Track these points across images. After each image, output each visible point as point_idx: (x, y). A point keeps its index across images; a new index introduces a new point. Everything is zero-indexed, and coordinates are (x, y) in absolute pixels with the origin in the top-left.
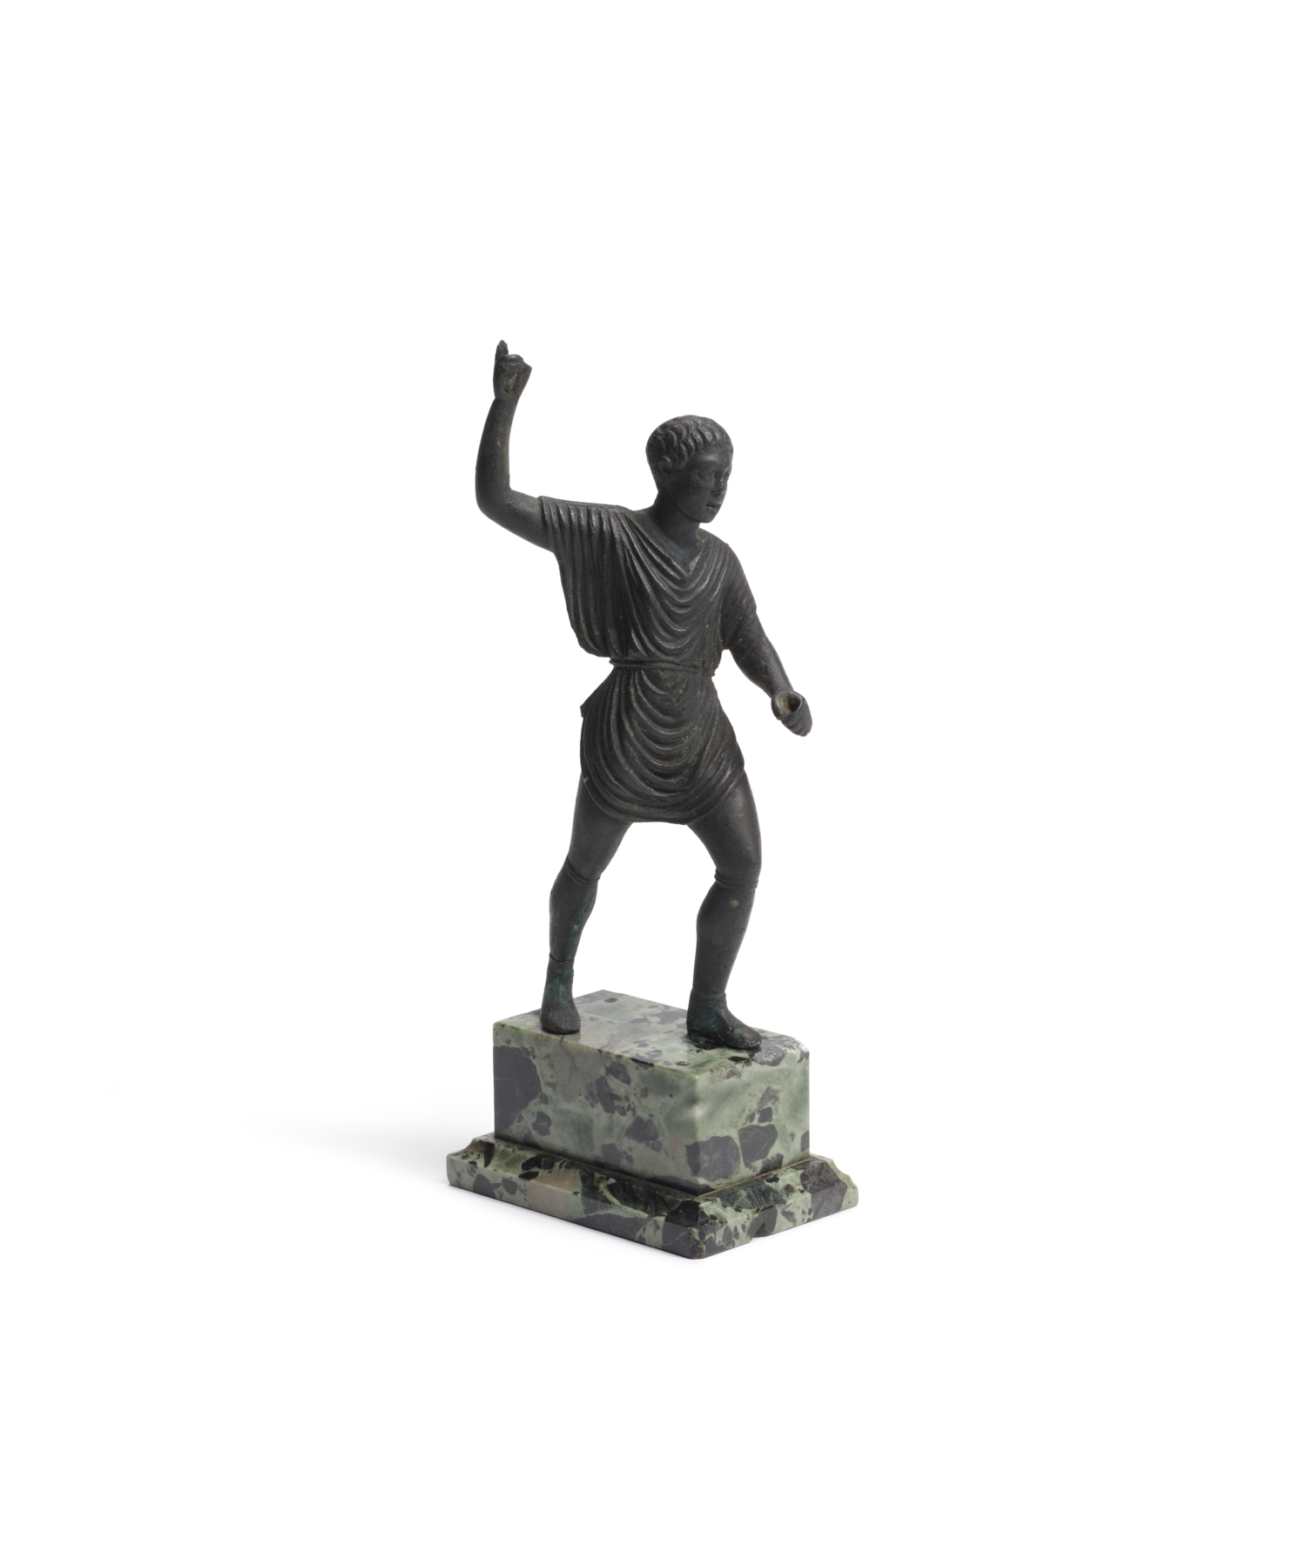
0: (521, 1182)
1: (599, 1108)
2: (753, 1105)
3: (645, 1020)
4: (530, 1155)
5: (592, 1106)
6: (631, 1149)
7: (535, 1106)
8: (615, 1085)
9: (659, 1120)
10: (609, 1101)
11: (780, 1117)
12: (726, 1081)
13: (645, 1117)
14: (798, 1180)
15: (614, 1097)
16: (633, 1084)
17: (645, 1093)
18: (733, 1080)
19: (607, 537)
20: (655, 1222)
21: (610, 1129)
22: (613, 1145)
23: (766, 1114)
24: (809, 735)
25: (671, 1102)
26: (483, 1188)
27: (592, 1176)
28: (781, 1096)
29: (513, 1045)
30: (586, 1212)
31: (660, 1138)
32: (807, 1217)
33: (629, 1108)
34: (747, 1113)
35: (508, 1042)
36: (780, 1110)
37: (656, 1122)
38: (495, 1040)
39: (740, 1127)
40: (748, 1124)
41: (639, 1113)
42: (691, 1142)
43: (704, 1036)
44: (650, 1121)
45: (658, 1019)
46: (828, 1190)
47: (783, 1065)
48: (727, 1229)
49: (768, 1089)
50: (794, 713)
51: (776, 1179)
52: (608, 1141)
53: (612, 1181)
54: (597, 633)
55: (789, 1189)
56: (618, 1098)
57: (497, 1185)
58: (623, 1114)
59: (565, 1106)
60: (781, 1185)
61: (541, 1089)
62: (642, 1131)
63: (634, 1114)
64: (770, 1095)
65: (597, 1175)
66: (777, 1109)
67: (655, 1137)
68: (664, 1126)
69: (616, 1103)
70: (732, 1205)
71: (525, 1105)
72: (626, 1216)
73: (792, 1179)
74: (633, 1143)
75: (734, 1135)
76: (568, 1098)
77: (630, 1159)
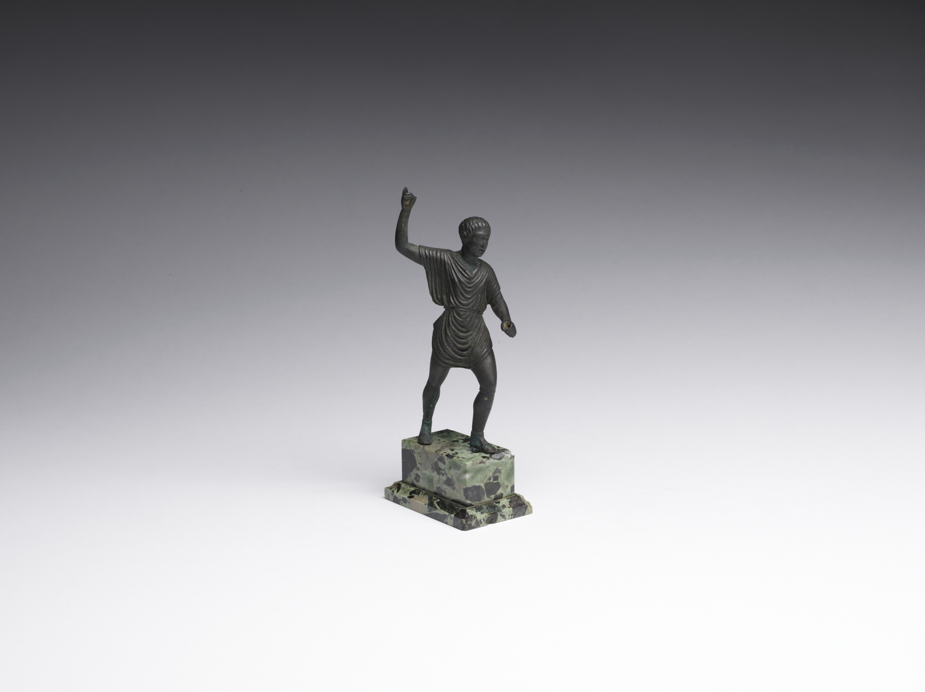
0: (408, 499)
1: (435, 473)
2: (490, 474)
3: (457, 441)
4: (412, 489)
5: (433, 472)
6: (446, 489)
7: (415, 471)
8: (440, 464)
9: (455, 479)
10: (438, 470)
11: (502, 479)
12: (479, 465)
13: (450, 477)
14: (508, 503)
15: (440, 469)
16: (446, 464)
17: (450, 468)
18: (482, 465)
19: (443, 261)
20: (451, 516)
21: (439, 481)
22: (440, 487)
23: (496, 478)
24: (515, 337)
25: (459, 472)
26: (396, 501)
27: (432, 498)
28: (502, 471)
29: (408, 448)
30: (429, 511)
31: (455, 485)
32: (511, 517)
33: (445, 474)
34: (488, 477)
35: (406, 447)
36: (502, 477)
37: (453, 479)
38: (402, 446)
39: (485, 482)
40: (488, 481)
41: (448, 476)
42: (465, 487)
43: (475, 448)
44: (452, 479)
45: (462, 441)
46: (519, 507)
47: (503, 460)
48: (477, 520)
49: (497, 469)
50: (510, 330)
51: (499, 503)
52: (438, 486)
53: (438, 500)
54: (439, 297)
55: (504, 506)
56: (442, 470)
57: (401, 500)
58: (443, 476)
59: (424, 472)
60: (501, 504)
61: (417, 465)
62: (449, 482)
63: (447, 476)
64: (498, 471)
65: (434, 498)
66: (500, 476)
67: (453, 485)
68: (456, 481)
69: (441, 471)
70: (480, 511)
71: (412, 471)
72: (442, 514)
73: (505, 502)
74: (446, 487)
75: (482, 485)
76: (426, 469)
77: (445, 492)
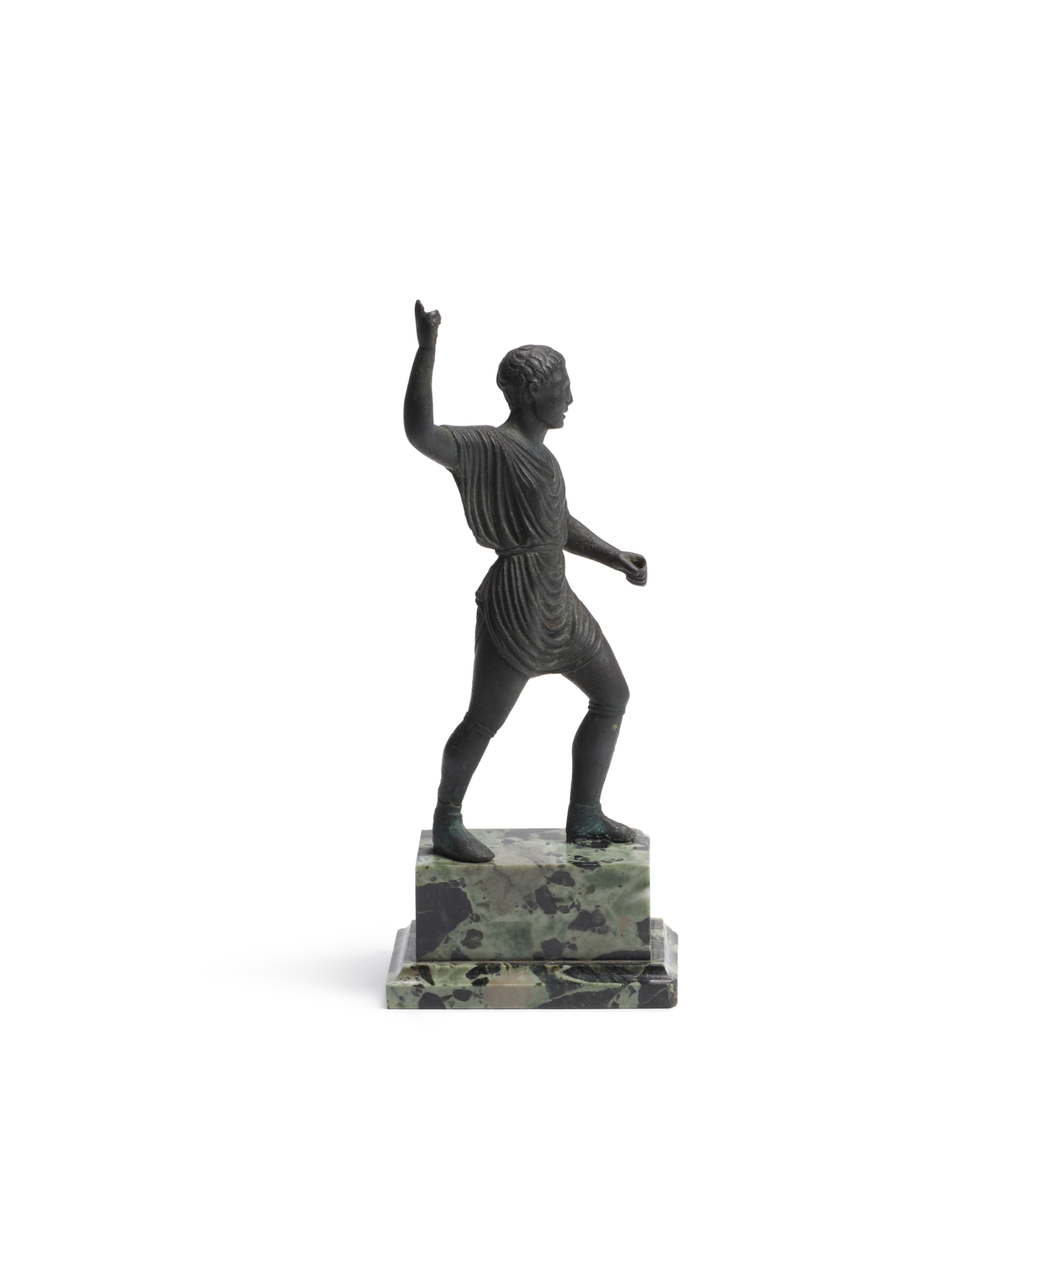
0: (476, 989)
1: (539, 912)
4: (470, 966)
5: (531, 912)
6: (574, 939)
7: (464, 926)
8: (556, 890)
9: (606, 908)
10: (549, 904)
13: (591, 909)
15: (555, 900)
16: (578, 885)
17: (591, 890)
19: (489, 447)
20: (631, 988)
21: (551, 927)
22: (555, 940)
25: (618, 891)
26: (430, 1001)
27: (544, 968)
29: (440, 880)
30: (550, 997)
31: (608, 923)
33: (573, 905)
35: (435, 879)
37: (602, 910)
38: (418, 880)
41: (584, 907)
42: (641, 918)
44: (596, 912)
52: (549, 938)
53: (566, 967)
56: (561, 900)
57: (447, 997)
58: (566, 910)
59: (499, 919)
61: (471, 911)
62: (589, 921)
63: (578, 910)
65: (549, 966)
67: (603, 922)
68: (612, 912)
69: (558, 905)
71: (453, 927)
72: (597, 990)
74: (577, 933)
76: (502, 911)
77: (573, 947)
